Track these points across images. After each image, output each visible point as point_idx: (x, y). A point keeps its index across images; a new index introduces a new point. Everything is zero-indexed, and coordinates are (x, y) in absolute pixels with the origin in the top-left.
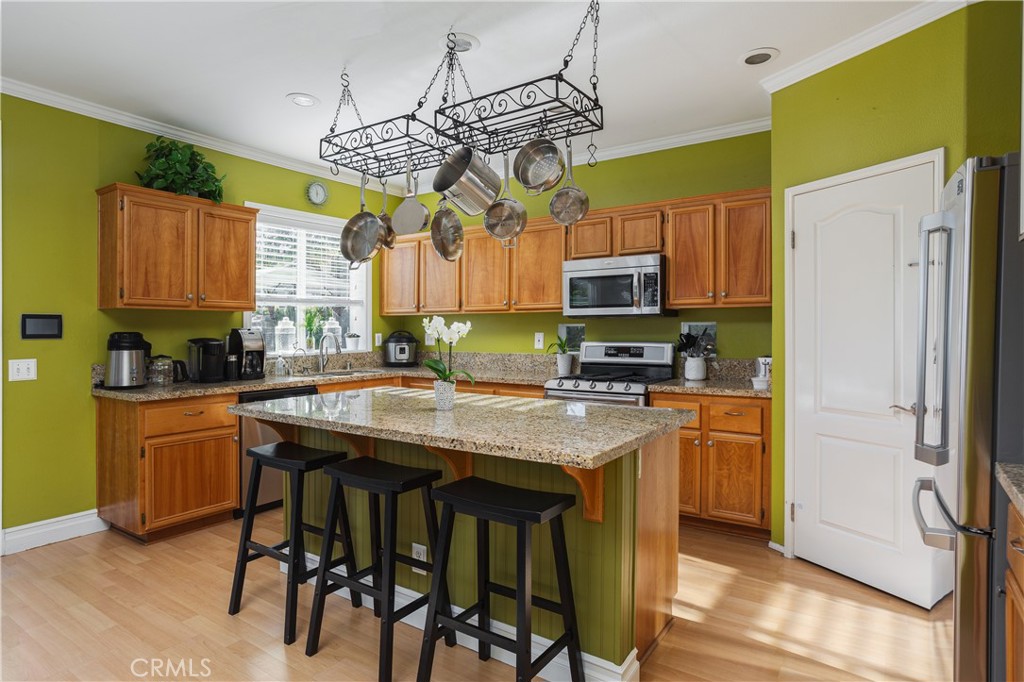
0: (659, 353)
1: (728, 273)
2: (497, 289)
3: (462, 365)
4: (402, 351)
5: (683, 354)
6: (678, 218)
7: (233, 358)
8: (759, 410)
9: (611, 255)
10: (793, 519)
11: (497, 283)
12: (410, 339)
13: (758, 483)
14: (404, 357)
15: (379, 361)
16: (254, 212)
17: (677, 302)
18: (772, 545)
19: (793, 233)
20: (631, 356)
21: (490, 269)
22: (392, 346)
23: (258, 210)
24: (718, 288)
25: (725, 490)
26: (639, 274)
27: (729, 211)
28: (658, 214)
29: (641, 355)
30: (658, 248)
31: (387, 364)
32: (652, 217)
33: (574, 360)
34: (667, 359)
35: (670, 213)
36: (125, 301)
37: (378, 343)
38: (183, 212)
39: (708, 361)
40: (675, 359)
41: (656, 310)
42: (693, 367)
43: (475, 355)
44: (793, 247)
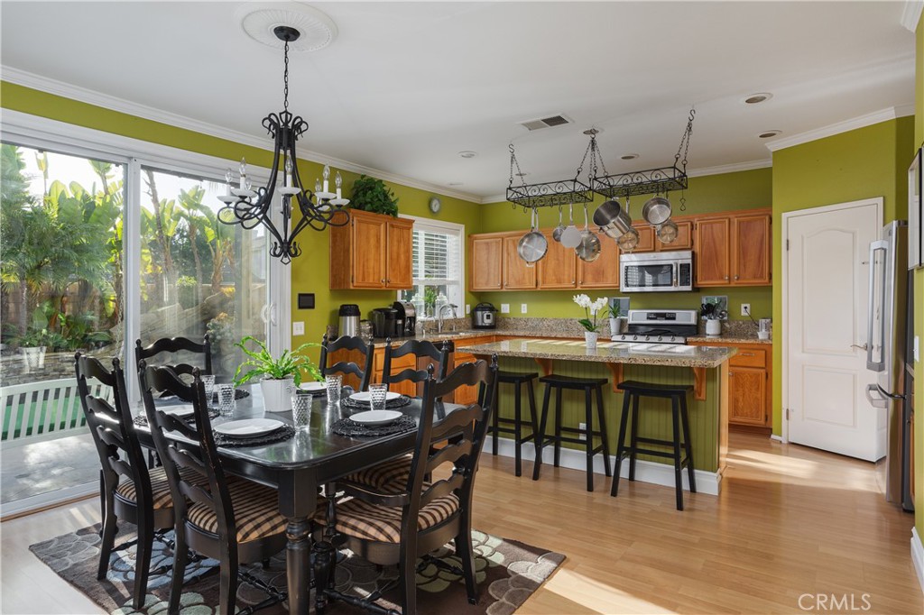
0: (687, 317)
1: (739, 264)
2: (566, 273)
3: (532, 327)
4: (488, 317)
5: (704, 318)
6: (703, 227)
7: (400, 322)
8: (764, 352)
9: (654, 251)
10: (788, 419)
11: (566, 268)
12: (492, 309)
13: (763, 398)
14: (487, 322)
15: (469, 325)
16: (411, 222)
17: (701, 283)
18: (773, 436)
19: (788, 241)
20: (667, 319)
21: (561, 259)
22: (479, 313)
23: (414, 221)
24: (732, 275)
25: (741, 404)
26: (677, 264)
27: (739, 223)
28: (689, 224)
29: (674, 319)
30: (689, 246)
31: (475, 327)
32: (684, 226)
33: (622, 323)
34: (693, 321)
35: (696, 222)
36: (355, 284)
37: (468, 312)
38: (380, 225)
39: (722, 322)
40: (699, 320)
41: (689, 288)
42: (712, 326)
43: (543, 320)
44: (788, 249)
